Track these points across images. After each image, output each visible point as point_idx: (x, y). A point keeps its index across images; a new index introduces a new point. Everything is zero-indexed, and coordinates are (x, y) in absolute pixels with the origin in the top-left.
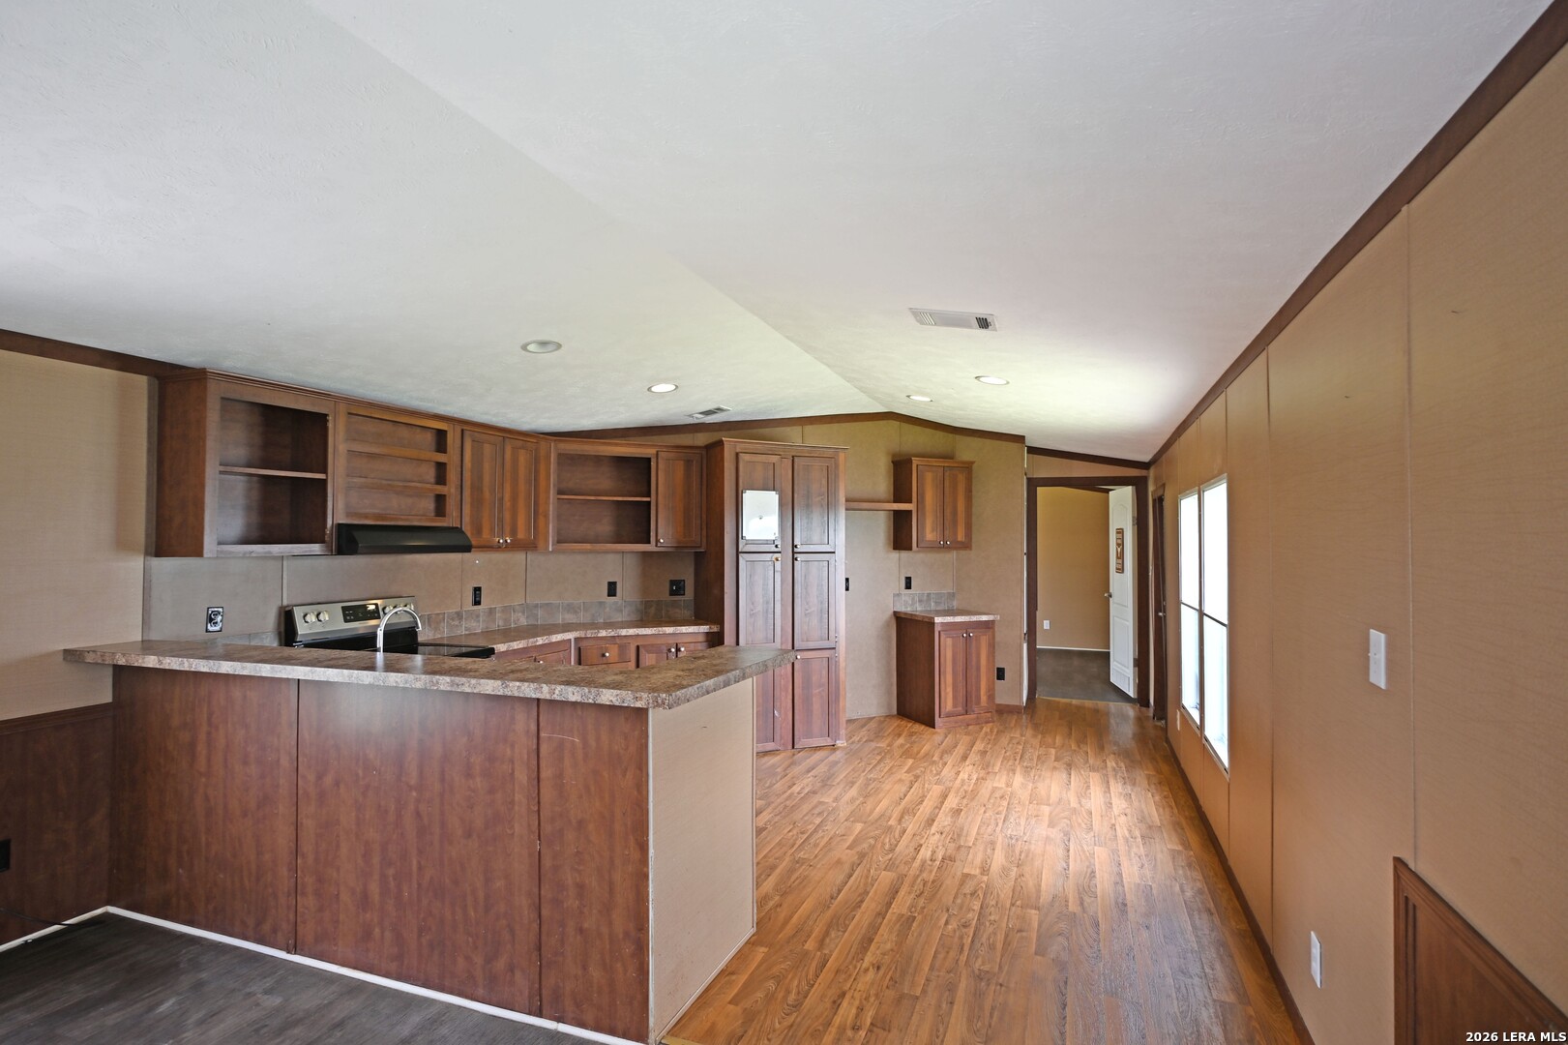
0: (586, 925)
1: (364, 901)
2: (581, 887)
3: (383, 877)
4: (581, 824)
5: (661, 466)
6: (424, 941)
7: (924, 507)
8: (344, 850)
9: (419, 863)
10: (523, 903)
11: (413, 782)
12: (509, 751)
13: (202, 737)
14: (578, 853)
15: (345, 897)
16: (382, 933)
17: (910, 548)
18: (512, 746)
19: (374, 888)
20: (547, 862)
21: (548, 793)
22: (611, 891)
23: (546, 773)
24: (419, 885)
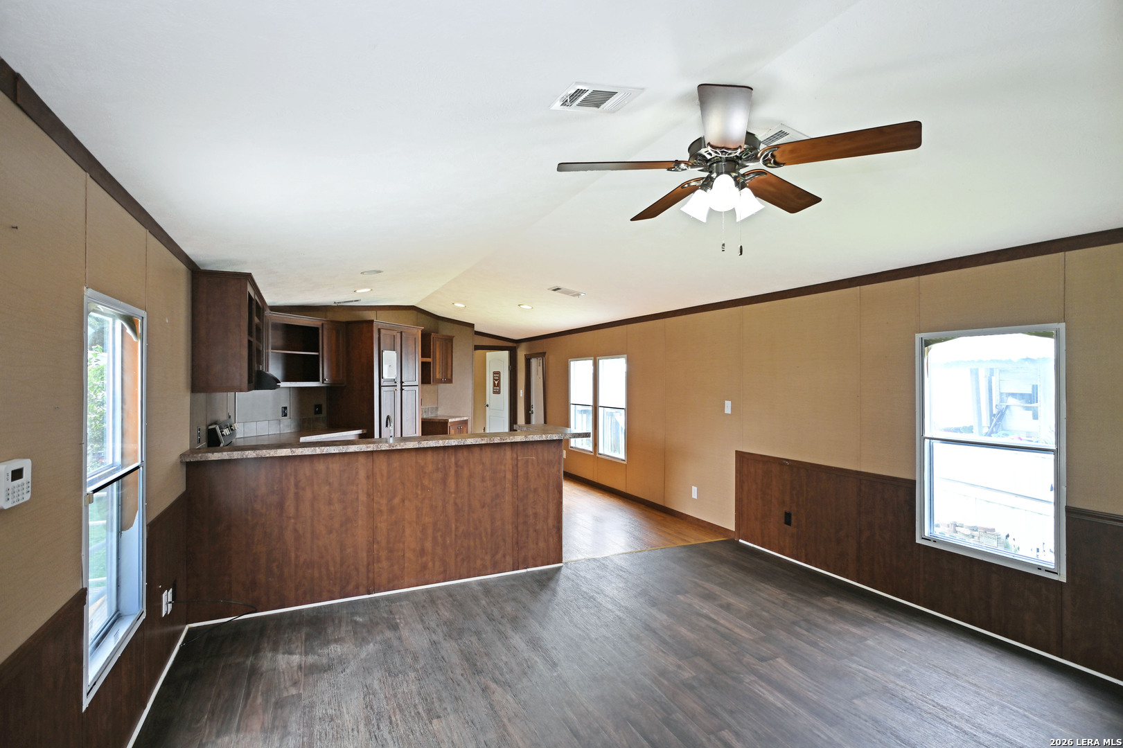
0: (537, 528)
1: (422, 552)
2: (536, 515)
3: (434, 538)
4: (535, 490)
5: (325, 333)
6: (459, 559)
7: (436, 361)
8: (408, 532)
9: (456, 526)
10: (509, 527)
11: (452, 490)
12: (503, 468)
13: (291, 495)
14: (535, 501)
15: (409, 555)
16: (434, 564)
17: (430, 383)
18: (505, 465)
19: (428, 545)
20: (521, 508)
21: (521, 481)
22: (548, 512)
23: (521, 473)
24: (456, 535)
